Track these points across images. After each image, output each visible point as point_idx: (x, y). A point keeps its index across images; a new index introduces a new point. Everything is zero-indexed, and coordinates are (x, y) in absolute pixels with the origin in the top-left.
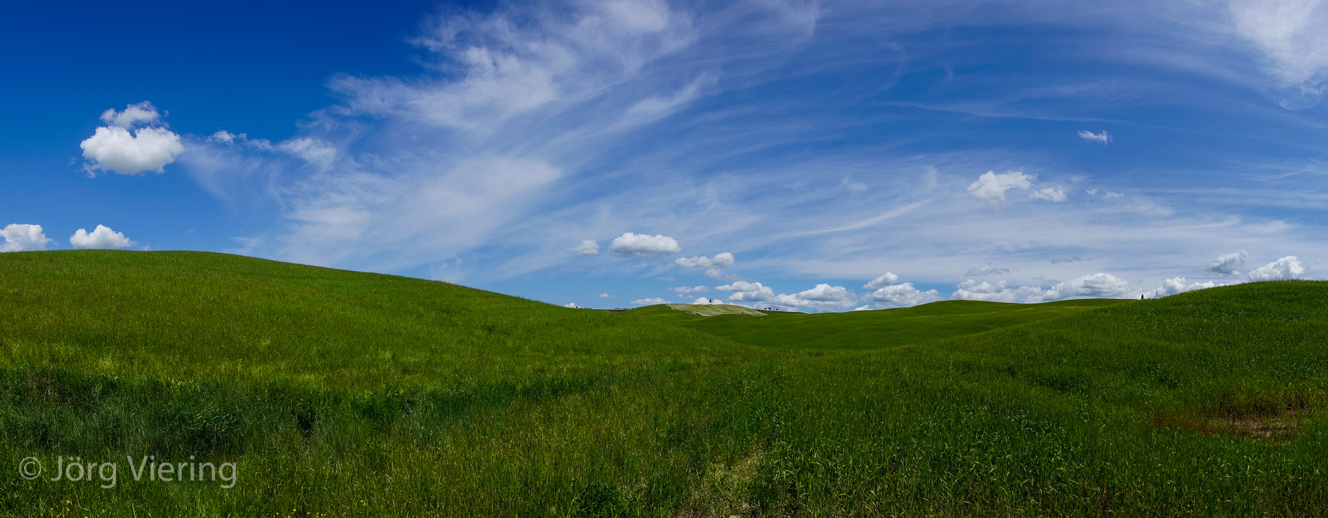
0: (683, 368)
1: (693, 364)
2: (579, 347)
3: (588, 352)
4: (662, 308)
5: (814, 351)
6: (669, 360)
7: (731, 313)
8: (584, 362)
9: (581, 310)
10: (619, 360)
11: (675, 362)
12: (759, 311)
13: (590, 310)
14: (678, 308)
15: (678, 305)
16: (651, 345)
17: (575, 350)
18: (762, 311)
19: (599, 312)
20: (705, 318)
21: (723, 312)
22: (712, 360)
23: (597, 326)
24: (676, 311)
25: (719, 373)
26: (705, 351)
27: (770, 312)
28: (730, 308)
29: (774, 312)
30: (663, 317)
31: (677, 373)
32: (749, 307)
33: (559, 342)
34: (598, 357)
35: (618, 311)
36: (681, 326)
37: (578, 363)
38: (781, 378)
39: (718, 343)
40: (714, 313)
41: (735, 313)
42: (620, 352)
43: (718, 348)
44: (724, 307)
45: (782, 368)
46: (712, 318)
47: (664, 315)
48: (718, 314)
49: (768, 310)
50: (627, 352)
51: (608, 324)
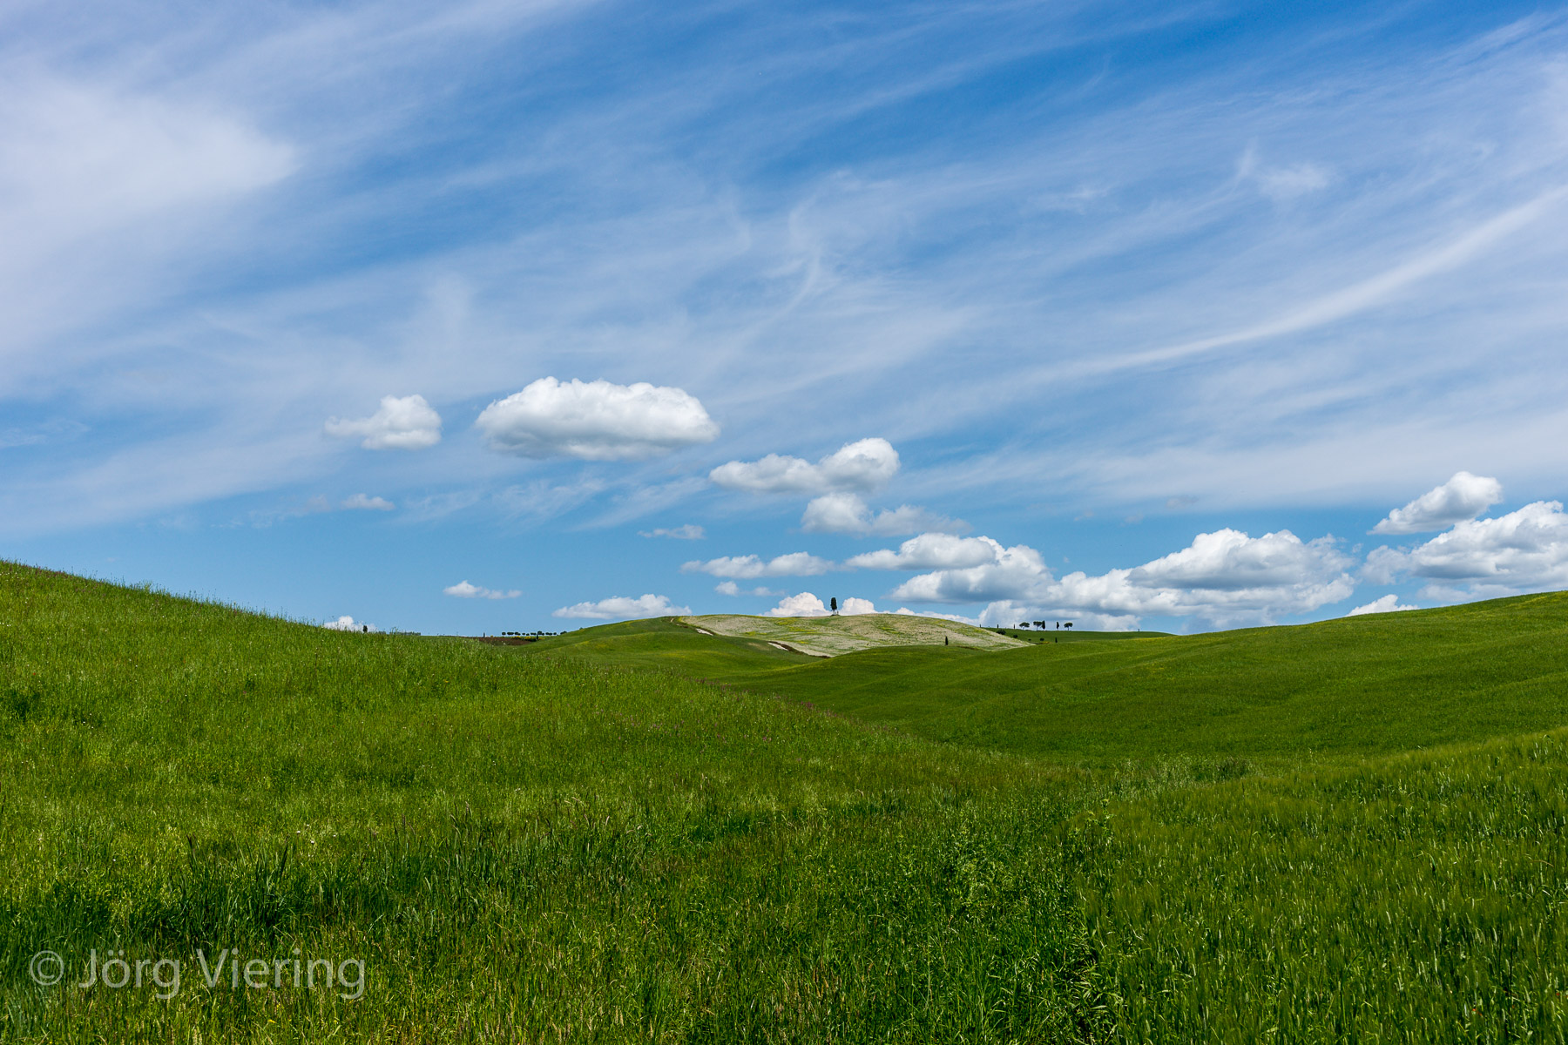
0: (741, 825)
1: (779, 813)
2: (366, 764)
3: (403, 781)
4: (666, 631)
5: (1215, 761)
6: (690, 803)
7: (905, 642)
8: (384, 814)
9: (381, 637)
10: (516, 804)
11: (713, 810)
12: (1002, 632)
13: (411, 640)
14: (721, 629)
15: (719, 618)
16: (628, 754)
17: (354, 775)
18: (1015, 634)
19: (445, 646)
20: (811, 665)
21: (877, 639)
22: (846, 799)
23: (437, 691)
24: (715, 640)
25: (875, 840)
26: (817, 770)
27: (1041, 637)
28: (903, 627)
29: (1056, 637)
30: (668, 660)
31: (719, 844)
32: (965, 621)
33: (296, 749)
34: (440, 799)
35: (516, 641)
36: (735, 689)
37: (362, 817)
38: (1101, 850)
39: (865, 744)
40: (848, 645)
41: (920, 641)
42: (518, 778)
43: (864, 759)
44: (881, 623)
45: (1101, 818)
46: (839, 661)
47: (674, 654)
48: (861, 646)
49: (1032, 627)
50: (543, 779)
51: (476, 686)
